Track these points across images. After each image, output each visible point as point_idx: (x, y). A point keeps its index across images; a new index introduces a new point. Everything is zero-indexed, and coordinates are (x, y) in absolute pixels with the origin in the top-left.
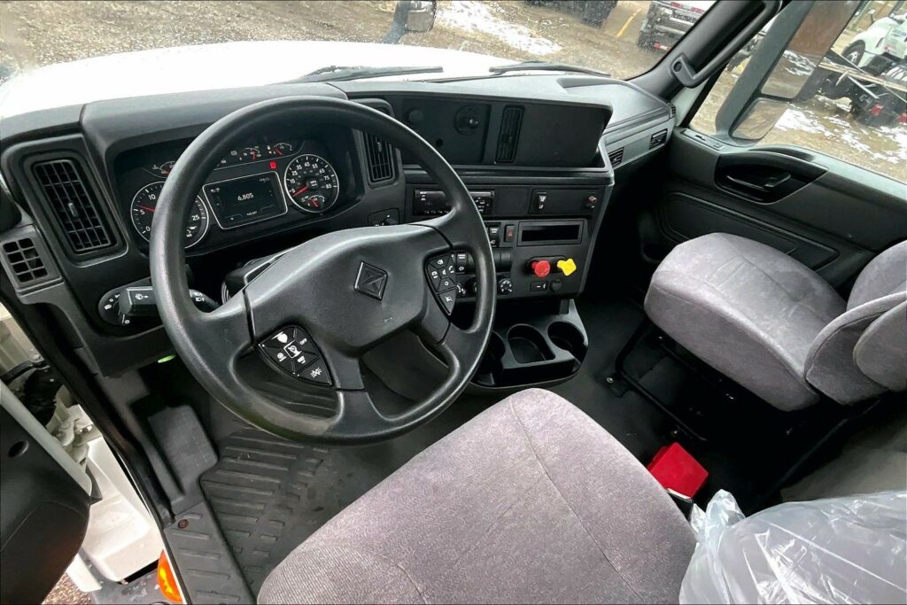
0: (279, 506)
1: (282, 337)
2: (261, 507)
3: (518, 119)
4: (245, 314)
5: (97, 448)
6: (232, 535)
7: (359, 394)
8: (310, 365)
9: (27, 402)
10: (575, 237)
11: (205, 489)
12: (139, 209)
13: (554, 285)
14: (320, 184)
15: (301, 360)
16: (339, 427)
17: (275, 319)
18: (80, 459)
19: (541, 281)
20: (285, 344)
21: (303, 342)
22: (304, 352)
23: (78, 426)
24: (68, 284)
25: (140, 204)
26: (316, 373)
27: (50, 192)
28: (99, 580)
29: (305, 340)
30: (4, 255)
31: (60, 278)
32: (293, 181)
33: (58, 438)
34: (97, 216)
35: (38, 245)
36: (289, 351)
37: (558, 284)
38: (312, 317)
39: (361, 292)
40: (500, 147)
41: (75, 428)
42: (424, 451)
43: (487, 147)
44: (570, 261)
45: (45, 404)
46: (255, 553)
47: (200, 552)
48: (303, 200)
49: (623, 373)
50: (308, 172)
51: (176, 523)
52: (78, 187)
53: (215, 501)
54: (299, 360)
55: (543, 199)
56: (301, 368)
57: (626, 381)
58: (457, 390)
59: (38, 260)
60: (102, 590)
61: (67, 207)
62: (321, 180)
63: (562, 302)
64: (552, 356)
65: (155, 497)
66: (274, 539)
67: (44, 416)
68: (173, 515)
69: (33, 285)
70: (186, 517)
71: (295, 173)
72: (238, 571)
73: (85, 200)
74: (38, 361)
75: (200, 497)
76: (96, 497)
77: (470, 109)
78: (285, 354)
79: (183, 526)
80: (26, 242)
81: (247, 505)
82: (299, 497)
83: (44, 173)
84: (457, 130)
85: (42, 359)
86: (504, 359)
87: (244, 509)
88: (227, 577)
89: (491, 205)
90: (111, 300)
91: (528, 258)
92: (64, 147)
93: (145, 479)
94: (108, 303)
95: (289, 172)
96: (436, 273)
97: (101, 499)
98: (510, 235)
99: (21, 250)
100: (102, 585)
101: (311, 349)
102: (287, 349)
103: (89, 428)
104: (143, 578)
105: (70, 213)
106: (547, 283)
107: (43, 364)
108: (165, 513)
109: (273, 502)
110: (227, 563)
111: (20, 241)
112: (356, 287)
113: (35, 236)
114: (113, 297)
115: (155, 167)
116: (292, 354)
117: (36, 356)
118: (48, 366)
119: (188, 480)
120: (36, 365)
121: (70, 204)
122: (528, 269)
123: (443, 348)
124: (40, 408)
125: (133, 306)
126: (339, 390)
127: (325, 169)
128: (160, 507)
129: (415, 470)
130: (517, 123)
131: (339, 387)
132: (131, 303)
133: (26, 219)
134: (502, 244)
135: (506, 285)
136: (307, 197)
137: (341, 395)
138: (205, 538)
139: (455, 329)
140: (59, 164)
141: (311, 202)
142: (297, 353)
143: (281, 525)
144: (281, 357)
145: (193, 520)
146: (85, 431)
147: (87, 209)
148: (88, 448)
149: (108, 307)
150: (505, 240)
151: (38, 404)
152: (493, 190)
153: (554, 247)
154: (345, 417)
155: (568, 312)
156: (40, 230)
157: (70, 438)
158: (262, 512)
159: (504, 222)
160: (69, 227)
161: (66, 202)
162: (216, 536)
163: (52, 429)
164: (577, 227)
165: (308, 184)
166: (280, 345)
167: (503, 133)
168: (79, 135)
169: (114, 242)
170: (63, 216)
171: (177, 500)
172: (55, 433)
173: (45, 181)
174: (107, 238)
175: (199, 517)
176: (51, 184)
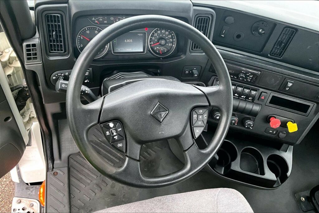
0: (97, 185)
1: (111, 125)
2: (89, 181)
3: (292, 35)
4: (99, 110)
5: (35, 126)
6: (73, 188)
7: (135, 162)
8: (119, 140)
9: (16, 100)
10: (306, 112)
11: (70, 162)
12: (81, 36)
13: (281, 134)
14: (166, 43)
15: (116, 137)
16: (120, 173)
17: (111, 116)
18: (28, 129)
19: (273, 129)
20: (111, 128)
21: (119, 130)
22: (118, 134)
23: (31, 115)
24: (43, 65)
25: (81, 34)
26: (120, 145)
27: (49, 25)
28: (19, 179)
29: (121, 129)
30: (25, 48)
31: (41, 62)
32: (153, 38)
33: (23, 117)
34: (62, 39)
35: (38, 47)
36: (112, 132)
37: (283, 134)
38: (127, 120)
39: (153, 116)
40: (276, 46)
41: (30, 115)
42: (162, 197)
43: (267, 45)
44: (295, 124)
45: (22, 102)
46: (79, 201)
47: (57, 189)
48: (155, 49)
49: (313, 199)
50: (163, 35)
51: (53, 172)
52: (59, 26)
53: (72, 169)
54: (115, 137)
55: (290, 85)
56: (114, 140)
57: (313, 204)
58: (183, 178)
59: (36, 53)
60: (19, 183)
61: (52, 33)
62: (168, 41)
63: (284, 145)
64: (263, 173)
65: (50, 157)
66: (89, 199)
67: (20, 107)
68: (53, 168)
69: (31, 62)
70: (57, 171)
71: (156, 35)
72: (69, 206)
73: (60, 31)
74: (25, 86)
75: (67, 165)
76: (29, 145)
77: (263, 23)
78: (110, 133)
79: (55, 174)
80: (34, 45)
81: (84, 178)
82: (107, 185)
83: (49, 18)
84: (251, 31)
85: (26, 86)
86: (233, 163)
87: (81, 178)
88: (64, 206)
89: (256, 79)
90: (56, 75)
91: (269, 114)
92: (59, 9)
93: (48, 147)
94: (55, 76)
95: (153, 34)
96: (196, 116)
97: (31, 146)
98: (263, 98)
99: (31, 48)
100: (20, 181)
101: (122, 134)
102: (111, 130)
103: (35, 117)
104: (35, 186)
105: (53, 35)
106: (277, 131)
107: (26, 88)
108: (51, 165)
109: (95, 182)
110: (66, 200)
111: (32, 44)
112: (151, 113)
113: (38, 42)
114: (57, 74)
115: (93, 19)
116: (113, 134)
117: (25, 84)
118: (27, 89)
119: (64, 155)
120: (24, 87)
121: (54, 33)
122: (267, 120)
123: (185, 154)
124: (20, 104)
125: (60, 89)
126: (127, 156)
127: (172, 36)
128: (50, 162)
129: (153, 204)
130: (290, 37)
131: (128, 155)
132: (59, 88)
133: (37, 35)
134: (256, 101)
135: (249, 124)
136: (158, 48)
137: (127, 159)
138: (62, 184)
139: (196, 147)
140: (55, 16)
141: (159, 50)
142: (115, 134)
143: (94, 194)
144: (108, 133)
145: (60, 174)
146: (33, 117)
147: (59, 35)
148: (32, 124)
149: (54, 78)
150: (258, 100)
151: (20, 102)
152: (260, 71)
153: (289, 113)
154: (125, 170)
155: (286, 152)
156: (40, 41)
157: (27, 119)
158: (89, 184)
159: (261, 90)
160: (51, 41)
161: (53, 31)
162: (66, 186)
163: (22, 114)
164: (309, 106)
165: (160, 42)
166: (109, 128)
167: (280, 39)
168: (66, 5)
169: (65, 52)
170: (50, 36)
171: (57, 162)
172: (23, 115)
173: (48, 21)
174: (63, 49)
175: (63, 174)
176: (50, 23)
